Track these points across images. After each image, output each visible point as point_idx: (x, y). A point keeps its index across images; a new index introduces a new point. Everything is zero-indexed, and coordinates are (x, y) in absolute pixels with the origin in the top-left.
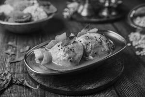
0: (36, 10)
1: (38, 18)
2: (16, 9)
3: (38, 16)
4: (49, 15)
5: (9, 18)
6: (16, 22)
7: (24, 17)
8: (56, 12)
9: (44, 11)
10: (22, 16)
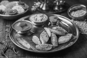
0: (19, 8)
1: (20, 12)
2: (8, 8)
3: (20, 11)
4: (25, 10)
5: (5, 12)
6: (10, 15)
7: (13, 12)
8: (29, 8)
9: (23, 8)
10: (12, 12)
